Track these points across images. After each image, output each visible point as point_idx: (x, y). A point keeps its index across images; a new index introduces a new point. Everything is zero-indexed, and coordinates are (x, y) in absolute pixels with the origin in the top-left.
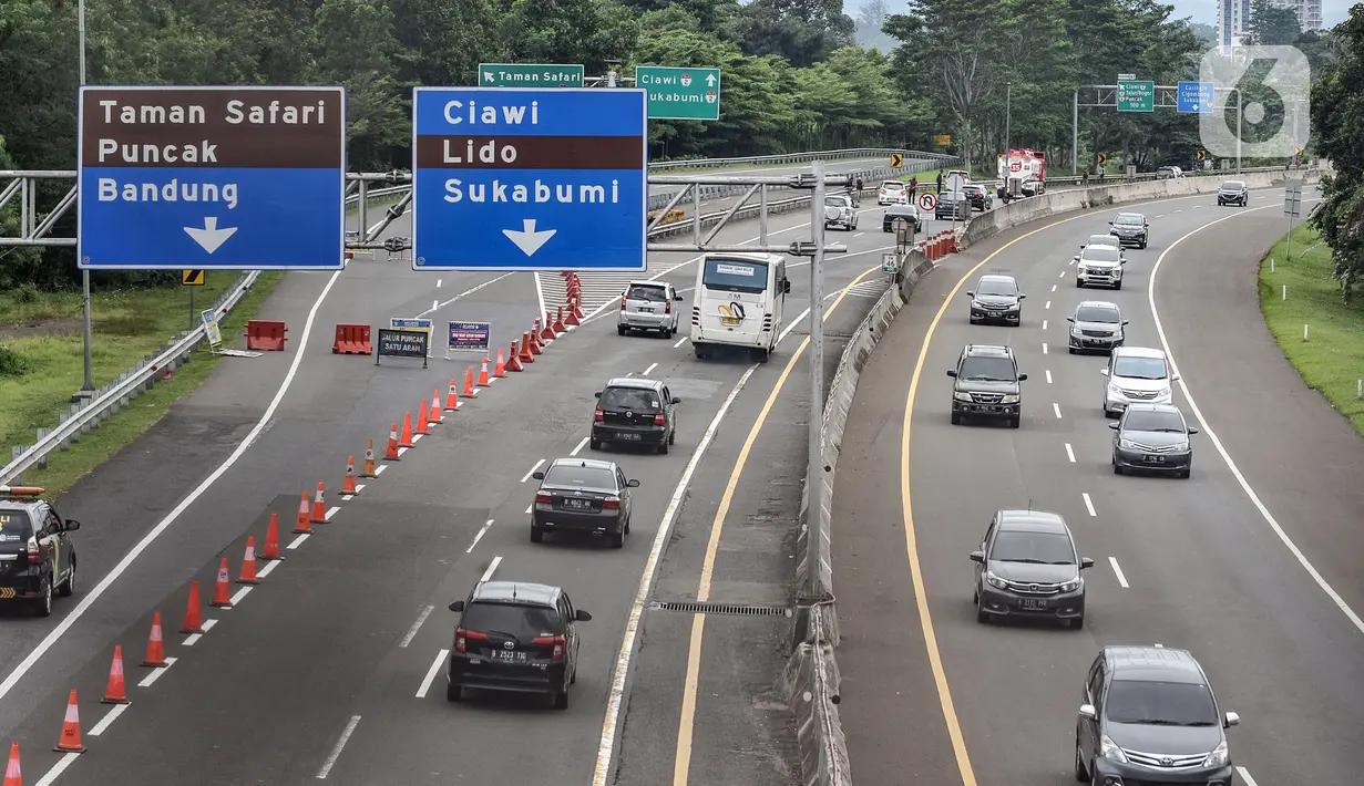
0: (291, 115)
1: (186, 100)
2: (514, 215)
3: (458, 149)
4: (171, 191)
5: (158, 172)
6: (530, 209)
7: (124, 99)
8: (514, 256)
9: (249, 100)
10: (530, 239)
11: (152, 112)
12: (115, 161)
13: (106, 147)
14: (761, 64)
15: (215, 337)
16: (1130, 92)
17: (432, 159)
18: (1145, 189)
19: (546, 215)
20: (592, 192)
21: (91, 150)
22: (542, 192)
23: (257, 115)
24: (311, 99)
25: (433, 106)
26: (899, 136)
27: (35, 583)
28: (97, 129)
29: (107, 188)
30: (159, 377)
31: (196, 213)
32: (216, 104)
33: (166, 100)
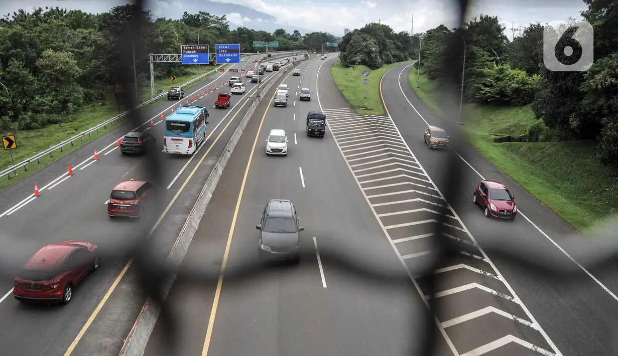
0: (203, 48)
1: (192, 46)
2: (226, 58)
3: (220, 51)
4: (191, 56)
5: (190, 54)
6: (228, 57)
7: (186, 46)
8: (226, 62)
9: (199, 46)
10: (228, 60)
11: (189, 48)
12: (185, 53)
13: (184, 51)
14: (290, 41)
15: (217, 70)
16: (328, 44)
17: (218, 52)
18: (329, 54)
19: (230, 58)
20: (234, 55)
21: (183, 51)
22: (229, 55)
23: (200, 48)
24: (205, 46)
25: (218, 46)
26: (304, 48)
27: (178, 97)
28: (183, 49)
29: (184, 56)
30: (207, 75)
31: (194, 58)
32: (195, 47)
33: (190, 46)
